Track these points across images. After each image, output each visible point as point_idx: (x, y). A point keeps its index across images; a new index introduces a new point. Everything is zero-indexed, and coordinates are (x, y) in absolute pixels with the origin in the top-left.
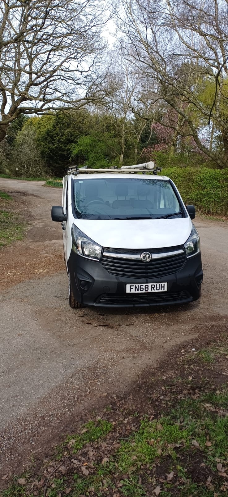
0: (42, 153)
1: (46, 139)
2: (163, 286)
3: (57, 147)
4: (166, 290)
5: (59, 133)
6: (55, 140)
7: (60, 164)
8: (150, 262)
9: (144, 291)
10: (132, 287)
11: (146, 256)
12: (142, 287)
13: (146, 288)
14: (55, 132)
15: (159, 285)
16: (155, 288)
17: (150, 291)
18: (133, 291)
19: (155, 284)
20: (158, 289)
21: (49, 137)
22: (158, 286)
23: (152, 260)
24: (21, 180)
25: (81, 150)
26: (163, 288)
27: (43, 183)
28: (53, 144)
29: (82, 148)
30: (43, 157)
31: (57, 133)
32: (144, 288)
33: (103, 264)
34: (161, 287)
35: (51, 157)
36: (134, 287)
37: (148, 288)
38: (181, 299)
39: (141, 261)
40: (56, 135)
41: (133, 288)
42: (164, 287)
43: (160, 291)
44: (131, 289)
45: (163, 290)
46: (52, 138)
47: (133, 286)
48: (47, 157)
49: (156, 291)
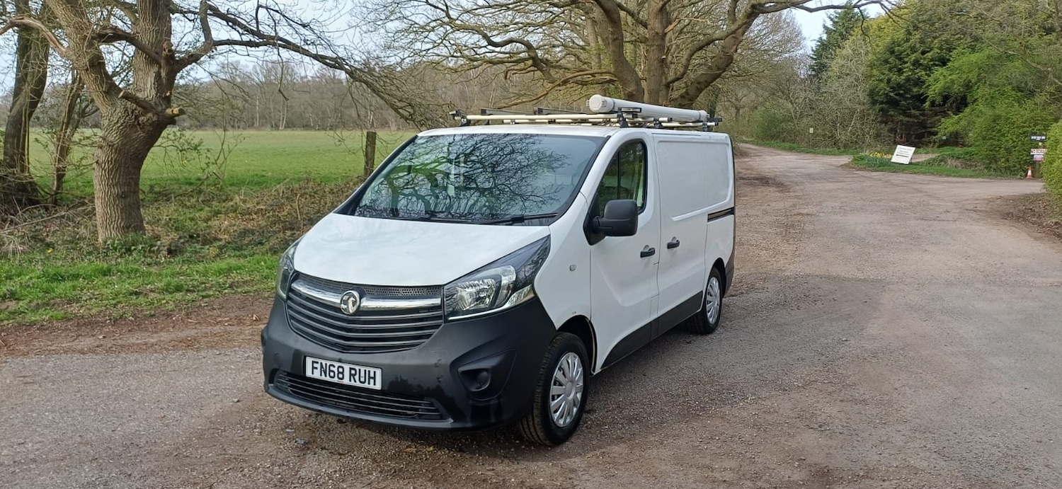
0: (872, 94)
1: (886, 61)
2: (372, 375)
3: (908, 80)
4: (378, 386)
5: (918, 45)
6: (907, 62)
7: (915, 116)
8: (354, 314)
9: (336, 380)
10: (315, 365)
11: (348, 299)
12: (332, 368)
13: (339, 373)
14: (909, 44)
15: (365, 371)
16: (357, 377)
17: (346, 381)
18: (317, 375)
19: (357, 368)
20: (362, 380)
21: (894, 55)
22: (362, 374)
23: (359, 312)
24: (814, 153)
25: (953, 82)
26: (372, 381)
27: (845, 159)
28: (900, 71)
29: (954, 77)
30: (874, 102)
31: (914, 47)
32: (336, 372)
33: (290, 307)
34: (370, 378)
35: (893, 103)
36: (318, 366)
37: (342, 373)
38: (421, 417)
39: (338, 310)
40: (909, 51)
41: (316, 368)
42: (374, 378)
43: (366, 385)
44: (315, 370)
45: (371, 386)
46: (900, 59)
47: (317, 363)
48: (882, 103)
49: (358, 384)
